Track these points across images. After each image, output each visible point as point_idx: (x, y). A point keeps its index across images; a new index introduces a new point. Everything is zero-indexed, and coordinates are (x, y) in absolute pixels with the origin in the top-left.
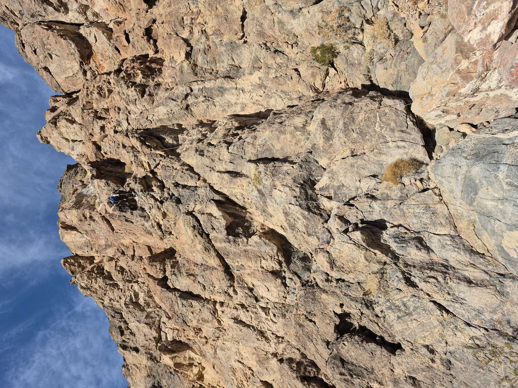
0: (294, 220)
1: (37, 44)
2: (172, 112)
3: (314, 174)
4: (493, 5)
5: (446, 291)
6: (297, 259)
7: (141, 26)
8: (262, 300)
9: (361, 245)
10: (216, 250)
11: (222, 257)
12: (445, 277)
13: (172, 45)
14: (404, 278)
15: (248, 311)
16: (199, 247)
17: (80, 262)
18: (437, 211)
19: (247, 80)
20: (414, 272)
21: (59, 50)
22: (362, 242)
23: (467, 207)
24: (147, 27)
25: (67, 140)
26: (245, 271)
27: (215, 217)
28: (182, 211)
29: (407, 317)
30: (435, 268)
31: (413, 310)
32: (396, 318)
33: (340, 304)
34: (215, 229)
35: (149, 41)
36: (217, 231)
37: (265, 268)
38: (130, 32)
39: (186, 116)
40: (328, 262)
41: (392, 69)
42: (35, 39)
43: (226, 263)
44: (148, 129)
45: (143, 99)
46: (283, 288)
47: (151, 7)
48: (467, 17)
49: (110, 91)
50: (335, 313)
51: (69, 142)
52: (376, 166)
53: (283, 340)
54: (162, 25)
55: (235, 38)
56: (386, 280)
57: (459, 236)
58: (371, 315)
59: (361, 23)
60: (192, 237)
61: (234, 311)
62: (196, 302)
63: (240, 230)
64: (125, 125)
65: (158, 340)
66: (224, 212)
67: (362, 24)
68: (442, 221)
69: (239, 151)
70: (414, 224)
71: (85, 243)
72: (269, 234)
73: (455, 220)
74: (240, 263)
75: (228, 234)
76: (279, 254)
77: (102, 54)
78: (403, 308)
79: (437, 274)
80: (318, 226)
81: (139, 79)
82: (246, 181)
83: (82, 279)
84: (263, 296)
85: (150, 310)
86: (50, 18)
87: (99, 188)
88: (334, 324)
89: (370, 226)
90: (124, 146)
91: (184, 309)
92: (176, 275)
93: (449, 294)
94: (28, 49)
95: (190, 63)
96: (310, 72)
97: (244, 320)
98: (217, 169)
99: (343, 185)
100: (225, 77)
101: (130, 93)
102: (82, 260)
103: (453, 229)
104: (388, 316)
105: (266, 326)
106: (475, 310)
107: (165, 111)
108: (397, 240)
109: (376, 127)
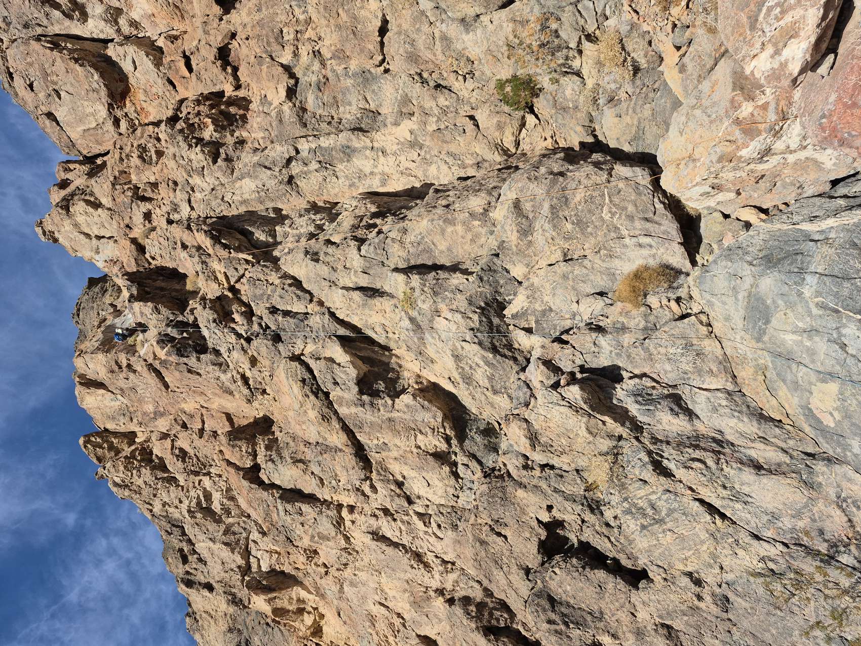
0: (471, 367)
1: (34, 74)
2: (266, 188)
3: (502, 290)
4: (791, 13)
5: (720, 483)
6: (476, 433)
7: (211, 43)
8: (417, 501)
9: (581, 408)
10: (340, 420)
11: (351, 431)
12: (719, 459)
13: (264, 75)
14: (651, 462)
15: (395, 520)
16: (313, 414)
17: (113, 442)
18: (704, 351)
19: (390, 134)
20: (668, 451)
21: (71, 84)
22: (582, 404)
23: (753, 343)
24: (222, 45)
25: (88, 236)
26: (390, 453)
27: (339, 365)
28: (283, 354)
29: (657, 526)
30: (702, 444)
31: (666, 515)
32: (638, 528)
33: (548, 506)
34: (338, 384)
35: (224, 69)
36: (343, 387)
37: (423, 448)
38: (192, 54)
39: (288, 195)
40: (526, 437)
41: (629, 117)
42: (31, 64)
43: (358, 441)
44: (224, 216)
45: (216, 167)
46: (452, 481)
47: (227, 11)
48: (749, 33)
49: (160, 154)
50: (539, 522)
51: (91, 239)
52: (604, 276)
53: (454, 567)
54: (246, 41)
55: (369, 65)
56: (622, 466)
57: (740, 391)
58: (597, 524)
59: (577, 39)
60: (300, 398)
61: (372, 521)
62: (307, 506)
63: (381, 386)
64: (185, 211)
65: (246, 570)
66: (353, 355)
67: (580, 42)
68: (712, 367)
69: (377, 254)
70: (667, 373)
71: (120, 409)
72: (428, 392)
73: (733, 364)
74: (382, 440)
75: (361, 392)
76: (445, 424)
77: (145, 91)
78: (650, 511)
79: (705, 454)
80: (509, 378)
81: (209, 133)
82: (391, 303)
83: (116, 471)
84: (420, 494)
85: (231, 520)
86: (57, 29)
87: (142, 316)
88: (537, 540)
89: (595, 377)
90: (184, 247)
91: (288, 518)
92: (273, 462)
93: (725, 487)
94: (18, 82)
95: (295, 106)
96: (495, 120)
97: (388, 535)
98: (341, 283)
99: (551, 310)
100: (354, 130)
101: (193, 157)
102: (115, 438)
103: (730, 379)
104: (625, 525)
105: (425, 545)
106: (767, 514)
107: (253, 187)
108: (640, 399)
109: (604, 212)
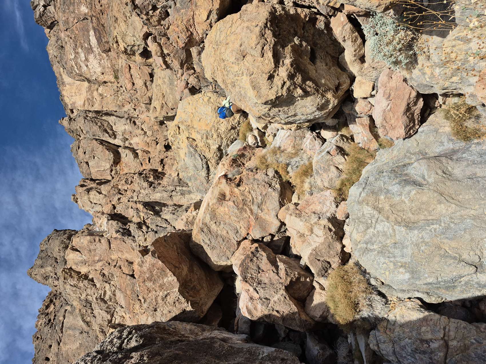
1: (89, 150)
2: (163, 197)
7: (159, 157)
21: (101, 156)
24: (163, 158)
25: (91, 202)
35: (161, 165)
38: (152, 158)
39: (169, 200)
44: (148, 201)
45: (150, 189)
47: (167, 151)
49: (132, 182)
54: (170, 159)
64: (135, 199)
65: (110, 322)
71: (81, 261)
77: (126, 164)
81: (151, 179)
85: (110, 303)
86: (104, 139)
90: (132, 208)
94: (81, 151)
95: (178, 178)
101: (144, 184)
102: (73, 272)
107: (160, 196)
